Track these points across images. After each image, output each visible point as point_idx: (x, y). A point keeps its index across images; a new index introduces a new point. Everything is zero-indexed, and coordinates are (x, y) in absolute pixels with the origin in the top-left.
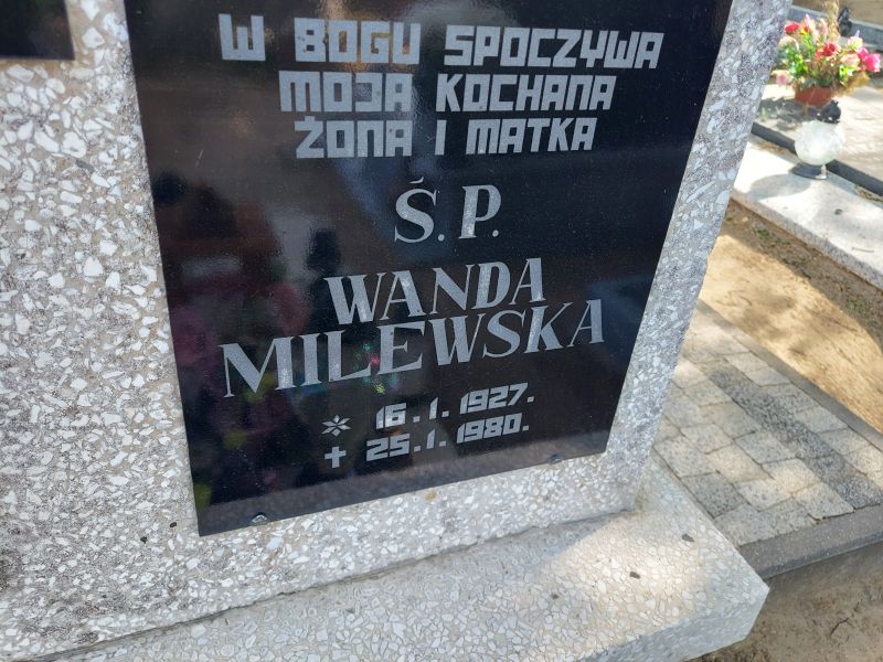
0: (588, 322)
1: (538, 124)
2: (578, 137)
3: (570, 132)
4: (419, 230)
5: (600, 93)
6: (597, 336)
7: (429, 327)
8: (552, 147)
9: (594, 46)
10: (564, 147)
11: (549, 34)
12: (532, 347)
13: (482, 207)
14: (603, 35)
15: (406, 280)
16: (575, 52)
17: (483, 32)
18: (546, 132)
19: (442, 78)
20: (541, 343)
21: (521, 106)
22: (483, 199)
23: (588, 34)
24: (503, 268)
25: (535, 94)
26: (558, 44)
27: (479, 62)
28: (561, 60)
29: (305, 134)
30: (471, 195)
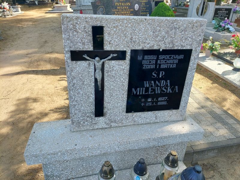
0: (176, 89)
1: (169, 65)
2: (174, 66)
3: (173, 66)
4: (155, 76)
5: (176, 61)
6: (177, 91)
7: (155, 88)
8: (171, 67)
9: (175, 56)
10: (172, 67)
11: (170, 56)
12: (168, 92)
13: (162, 74)
14: (176, 55)
15: (153, 82)
16: (173, 57)
17: (163, 56)
18: (170, 66)
19: (158, 60)
20: (169, 92)
21: (167, 63)
22: (162, 73)
23: (175, 55)
24: (165, 81)
25: (169, 62)
26: (171, 56)
27: (162, 59)
28: (172, 58)
29: (144, 66)
30: (161, 73)
